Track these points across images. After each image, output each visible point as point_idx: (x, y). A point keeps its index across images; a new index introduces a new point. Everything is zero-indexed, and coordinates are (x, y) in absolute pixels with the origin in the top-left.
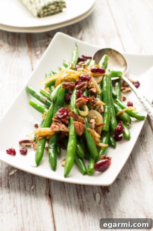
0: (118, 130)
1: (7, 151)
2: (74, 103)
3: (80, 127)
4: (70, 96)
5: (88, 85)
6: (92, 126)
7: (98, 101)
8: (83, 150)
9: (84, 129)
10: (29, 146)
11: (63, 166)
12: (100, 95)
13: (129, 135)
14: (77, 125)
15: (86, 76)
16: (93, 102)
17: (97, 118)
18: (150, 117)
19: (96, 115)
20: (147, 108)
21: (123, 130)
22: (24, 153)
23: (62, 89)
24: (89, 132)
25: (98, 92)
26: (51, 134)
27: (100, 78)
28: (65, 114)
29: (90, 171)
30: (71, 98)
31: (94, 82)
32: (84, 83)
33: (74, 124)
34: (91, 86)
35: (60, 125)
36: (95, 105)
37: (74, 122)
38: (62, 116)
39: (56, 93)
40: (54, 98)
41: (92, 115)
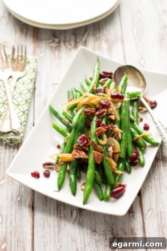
0: (134, 158)
1: (32, 174)
2: (94, 131)
3: (98, 156)
4: (90, 122)
5: (108, 112)
6: (110, 155)
7: (117, 128)
8: (101, 176)
9: (103, 158)
10: (52, 169)
11: (82, 190)
12: (118, 121)
13: (144, 162)
14: (96, 155)
15: (106, 102)
16: (111, 130)
17: (115, 146)
18: (165, 143)
19: (113, 143)
20: (162, 134)
21: (139, 158)
22: (47, 175)
23: (83, 115)
24: (107, 160)
25: (117, 119)
26: (72, 160)
27: (120, 104)
28: (85, 142)
29: (107, 197)
30: (91, 124)
31: (113, 108)
32: (104, 110)
33: (94, 153)
34: (110, 112)
35: (81, 153)
36: (113, 133)
37: (93, 151)
38: (83, 144)
39: (77, 119)
40: (76, 124)
41: (110, 142)
